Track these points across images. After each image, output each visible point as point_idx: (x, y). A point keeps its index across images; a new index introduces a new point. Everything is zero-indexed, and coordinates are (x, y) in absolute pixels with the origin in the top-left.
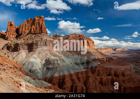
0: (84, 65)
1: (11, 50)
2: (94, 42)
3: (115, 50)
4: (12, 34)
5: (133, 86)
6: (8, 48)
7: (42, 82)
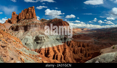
0: (63, 40)
1: (14, 30)
2: (69, 24)
3: (83, 30)
4: (14, 20)
5: (93, 52)
6: (12, 28)
7: (33, 52)
